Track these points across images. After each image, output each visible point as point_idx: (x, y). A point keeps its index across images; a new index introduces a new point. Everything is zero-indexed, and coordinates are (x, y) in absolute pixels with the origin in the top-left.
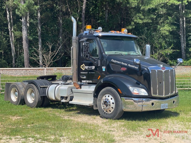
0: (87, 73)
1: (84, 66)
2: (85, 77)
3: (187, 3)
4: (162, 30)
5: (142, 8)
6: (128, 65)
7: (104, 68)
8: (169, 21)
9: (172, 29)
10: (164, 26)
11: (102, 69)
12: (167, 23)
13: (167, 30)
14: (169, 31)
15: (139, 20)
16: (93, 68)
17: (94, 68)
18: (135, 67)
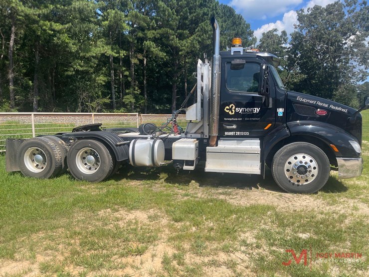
0: (241, 119)
1: (234, 108)
2: (234, 127)
3: (123, 57)
4: (98, 80)
5: (81, 55)
6: (329, 106)
7: (280, 111)
8: (103, 72)
9: (107, 79)
10: (99, 76)
11: (277, 113)
12: (102, 73)
13: (103, 81)
14: (104, 81)
15: (78, 66)
16: (256, 111)
17: (258, 111)
18: (343, 110)
